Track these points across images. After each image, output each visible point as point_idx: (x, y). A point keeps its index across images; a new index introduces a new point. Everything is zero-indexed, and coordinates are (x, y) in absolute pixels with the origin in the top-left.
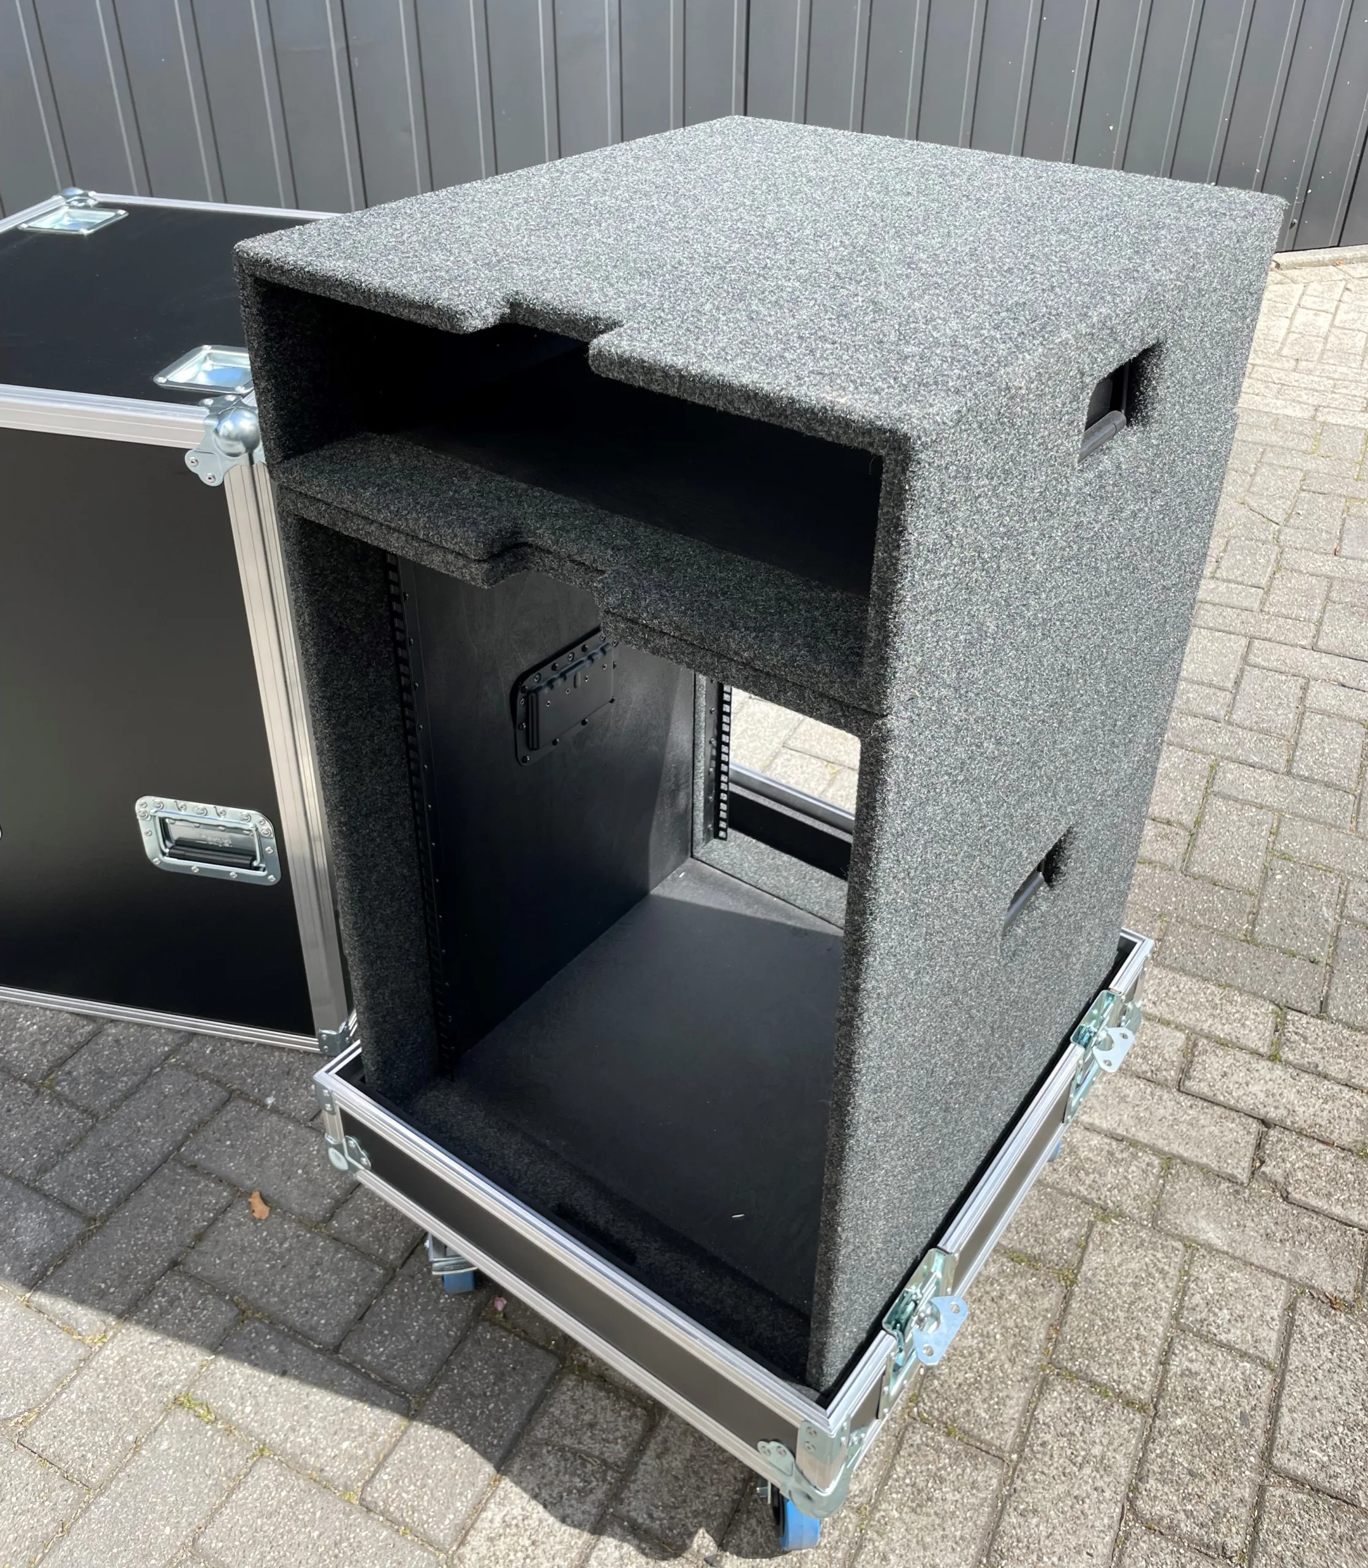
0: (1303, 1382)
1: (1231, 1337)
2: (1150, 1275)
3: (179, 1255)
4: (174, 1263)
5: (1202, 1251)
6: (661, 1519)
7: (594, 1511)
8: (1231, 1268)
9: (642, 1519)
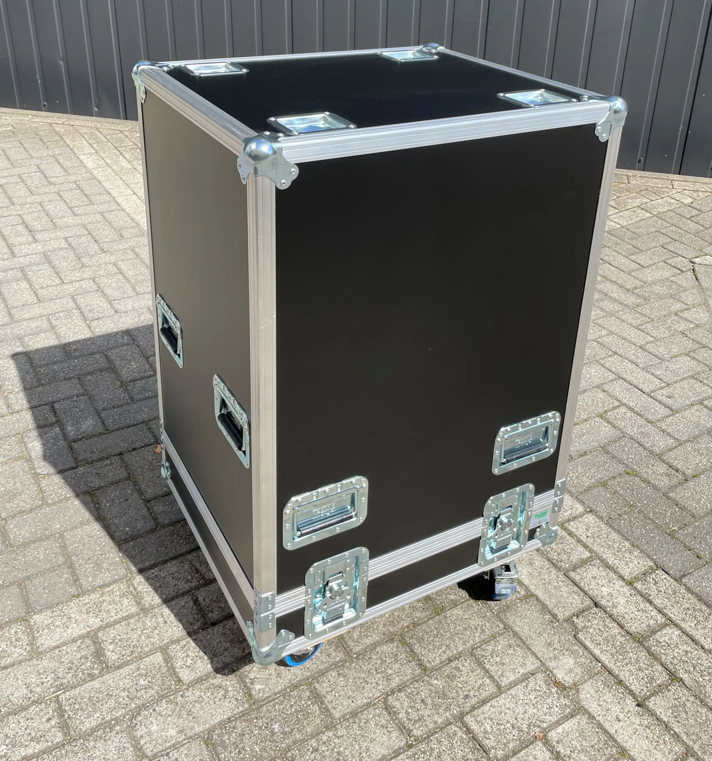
0: (509, 700)
1: (492, 668)
2: (476, 629)
3: (124, 452)
4: (121, 454)
5: (511, 633)
6: (206, 602)
7: (187, 588)
8: (518, 646)
9: (201, 599)
